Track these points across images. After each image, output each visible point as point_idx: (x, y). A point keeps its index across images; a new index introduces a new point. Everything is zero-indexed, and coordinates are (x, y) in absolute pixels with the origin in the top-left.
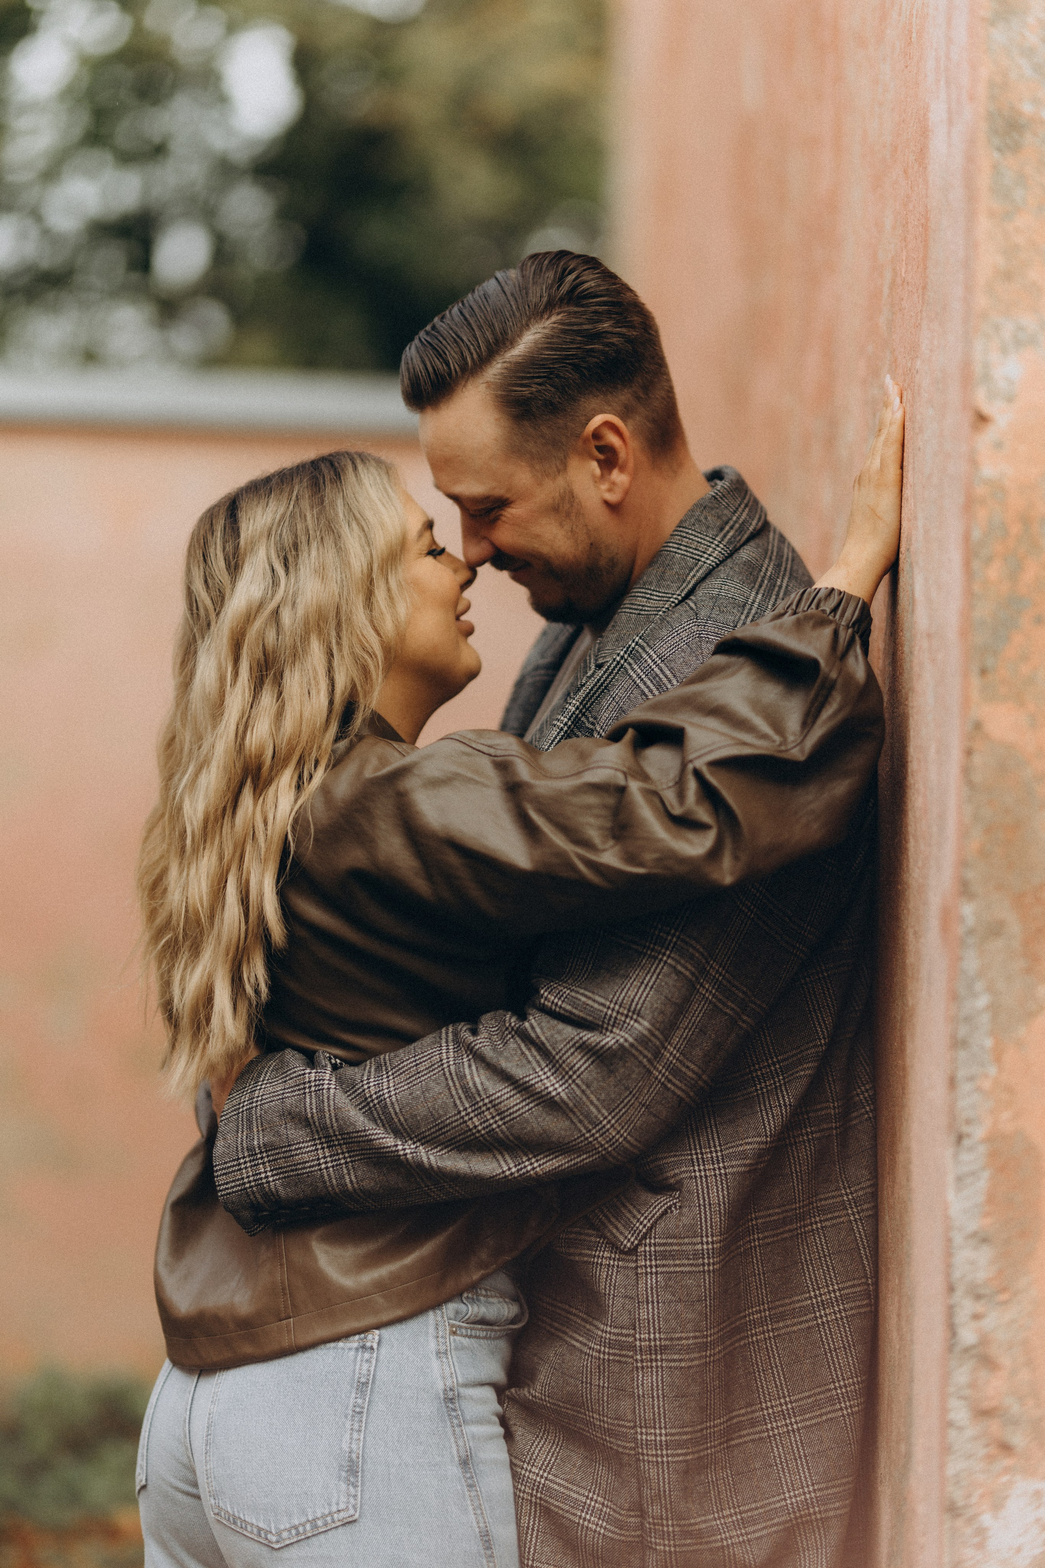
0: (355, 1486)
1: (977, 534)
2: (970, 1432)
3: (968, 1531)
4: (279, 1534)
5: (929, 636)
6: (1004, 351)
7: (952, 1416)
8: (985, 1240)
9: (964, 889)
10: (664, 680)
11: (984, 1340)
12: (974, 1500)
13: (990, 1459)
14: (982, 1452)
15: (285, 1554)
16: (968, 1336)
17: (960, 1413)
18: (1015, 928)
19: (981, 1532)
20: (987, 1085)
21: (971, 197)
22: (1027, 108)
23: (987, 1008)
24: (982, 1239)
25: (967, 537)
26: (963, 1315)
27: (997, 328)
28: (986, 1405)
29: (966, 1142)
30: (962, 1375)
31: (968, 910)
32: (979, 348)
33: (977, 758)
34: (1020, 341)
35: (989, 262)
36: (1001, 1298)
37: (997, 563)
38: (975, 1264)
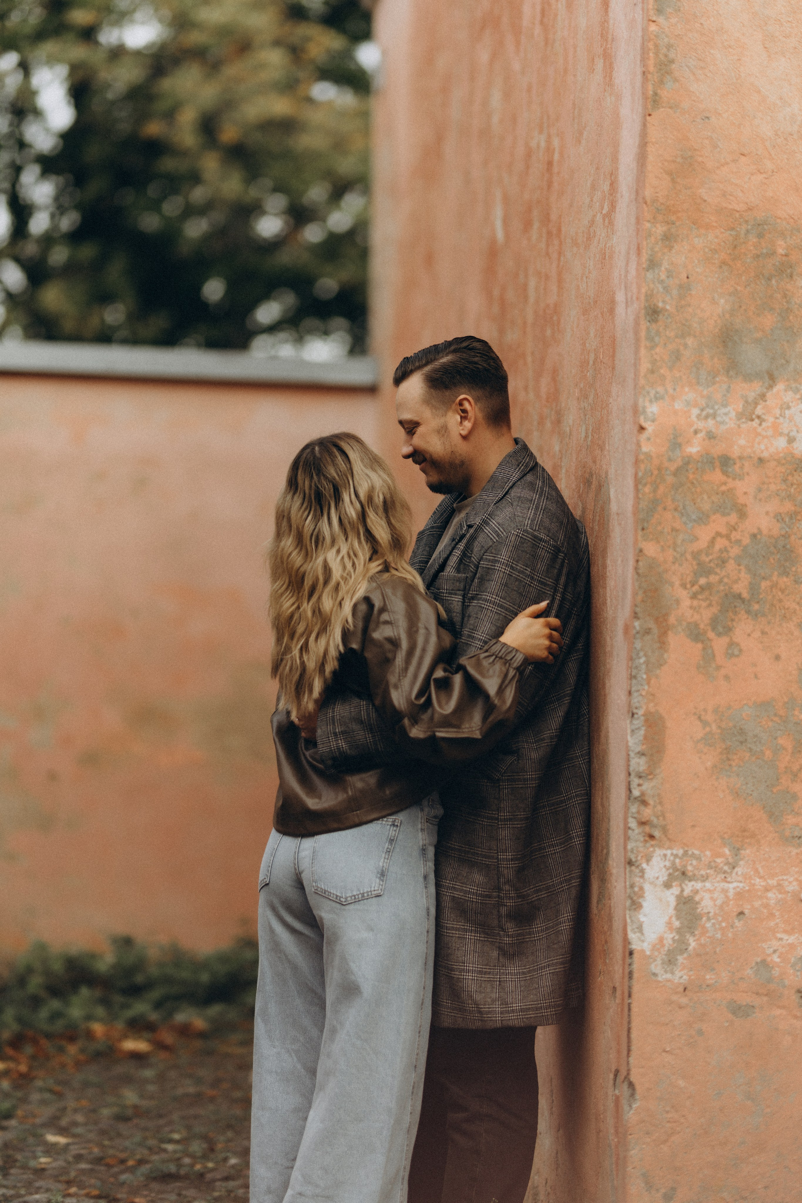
0: (383, 881)
1: (640, 474)
2: (637, 831)
3: (637, 871)
4: (346, 898)
5: (617, 514)
6: (651, 401)
7: (630, 825)
8: (643, 754)
9: (635, 616)
10: (500, 533)
11: (643, 794)
12: (639, 858)
13: (646, 841)
14: (642, 839)
15: (347, 907)
16: (636, 793)
17: (633, 824)
18: (655, 631)
19: (642, 871)
20: (644, 693)
21: (638, 340)
22: (660, 305)
23: (644, 662)
24: (642, 754)
25: (636, 474)
26: (634, 785)
27: (648, 393)
28: (643, 820)
29: (636, 716)
30: (634, 809)
31: (637, 624)
32: (641, 400)
33: (640, 563)
34: (658, 398)
35: (645, 366)
36: (650, 777)
37: (648, 486)
38: (639, 764)
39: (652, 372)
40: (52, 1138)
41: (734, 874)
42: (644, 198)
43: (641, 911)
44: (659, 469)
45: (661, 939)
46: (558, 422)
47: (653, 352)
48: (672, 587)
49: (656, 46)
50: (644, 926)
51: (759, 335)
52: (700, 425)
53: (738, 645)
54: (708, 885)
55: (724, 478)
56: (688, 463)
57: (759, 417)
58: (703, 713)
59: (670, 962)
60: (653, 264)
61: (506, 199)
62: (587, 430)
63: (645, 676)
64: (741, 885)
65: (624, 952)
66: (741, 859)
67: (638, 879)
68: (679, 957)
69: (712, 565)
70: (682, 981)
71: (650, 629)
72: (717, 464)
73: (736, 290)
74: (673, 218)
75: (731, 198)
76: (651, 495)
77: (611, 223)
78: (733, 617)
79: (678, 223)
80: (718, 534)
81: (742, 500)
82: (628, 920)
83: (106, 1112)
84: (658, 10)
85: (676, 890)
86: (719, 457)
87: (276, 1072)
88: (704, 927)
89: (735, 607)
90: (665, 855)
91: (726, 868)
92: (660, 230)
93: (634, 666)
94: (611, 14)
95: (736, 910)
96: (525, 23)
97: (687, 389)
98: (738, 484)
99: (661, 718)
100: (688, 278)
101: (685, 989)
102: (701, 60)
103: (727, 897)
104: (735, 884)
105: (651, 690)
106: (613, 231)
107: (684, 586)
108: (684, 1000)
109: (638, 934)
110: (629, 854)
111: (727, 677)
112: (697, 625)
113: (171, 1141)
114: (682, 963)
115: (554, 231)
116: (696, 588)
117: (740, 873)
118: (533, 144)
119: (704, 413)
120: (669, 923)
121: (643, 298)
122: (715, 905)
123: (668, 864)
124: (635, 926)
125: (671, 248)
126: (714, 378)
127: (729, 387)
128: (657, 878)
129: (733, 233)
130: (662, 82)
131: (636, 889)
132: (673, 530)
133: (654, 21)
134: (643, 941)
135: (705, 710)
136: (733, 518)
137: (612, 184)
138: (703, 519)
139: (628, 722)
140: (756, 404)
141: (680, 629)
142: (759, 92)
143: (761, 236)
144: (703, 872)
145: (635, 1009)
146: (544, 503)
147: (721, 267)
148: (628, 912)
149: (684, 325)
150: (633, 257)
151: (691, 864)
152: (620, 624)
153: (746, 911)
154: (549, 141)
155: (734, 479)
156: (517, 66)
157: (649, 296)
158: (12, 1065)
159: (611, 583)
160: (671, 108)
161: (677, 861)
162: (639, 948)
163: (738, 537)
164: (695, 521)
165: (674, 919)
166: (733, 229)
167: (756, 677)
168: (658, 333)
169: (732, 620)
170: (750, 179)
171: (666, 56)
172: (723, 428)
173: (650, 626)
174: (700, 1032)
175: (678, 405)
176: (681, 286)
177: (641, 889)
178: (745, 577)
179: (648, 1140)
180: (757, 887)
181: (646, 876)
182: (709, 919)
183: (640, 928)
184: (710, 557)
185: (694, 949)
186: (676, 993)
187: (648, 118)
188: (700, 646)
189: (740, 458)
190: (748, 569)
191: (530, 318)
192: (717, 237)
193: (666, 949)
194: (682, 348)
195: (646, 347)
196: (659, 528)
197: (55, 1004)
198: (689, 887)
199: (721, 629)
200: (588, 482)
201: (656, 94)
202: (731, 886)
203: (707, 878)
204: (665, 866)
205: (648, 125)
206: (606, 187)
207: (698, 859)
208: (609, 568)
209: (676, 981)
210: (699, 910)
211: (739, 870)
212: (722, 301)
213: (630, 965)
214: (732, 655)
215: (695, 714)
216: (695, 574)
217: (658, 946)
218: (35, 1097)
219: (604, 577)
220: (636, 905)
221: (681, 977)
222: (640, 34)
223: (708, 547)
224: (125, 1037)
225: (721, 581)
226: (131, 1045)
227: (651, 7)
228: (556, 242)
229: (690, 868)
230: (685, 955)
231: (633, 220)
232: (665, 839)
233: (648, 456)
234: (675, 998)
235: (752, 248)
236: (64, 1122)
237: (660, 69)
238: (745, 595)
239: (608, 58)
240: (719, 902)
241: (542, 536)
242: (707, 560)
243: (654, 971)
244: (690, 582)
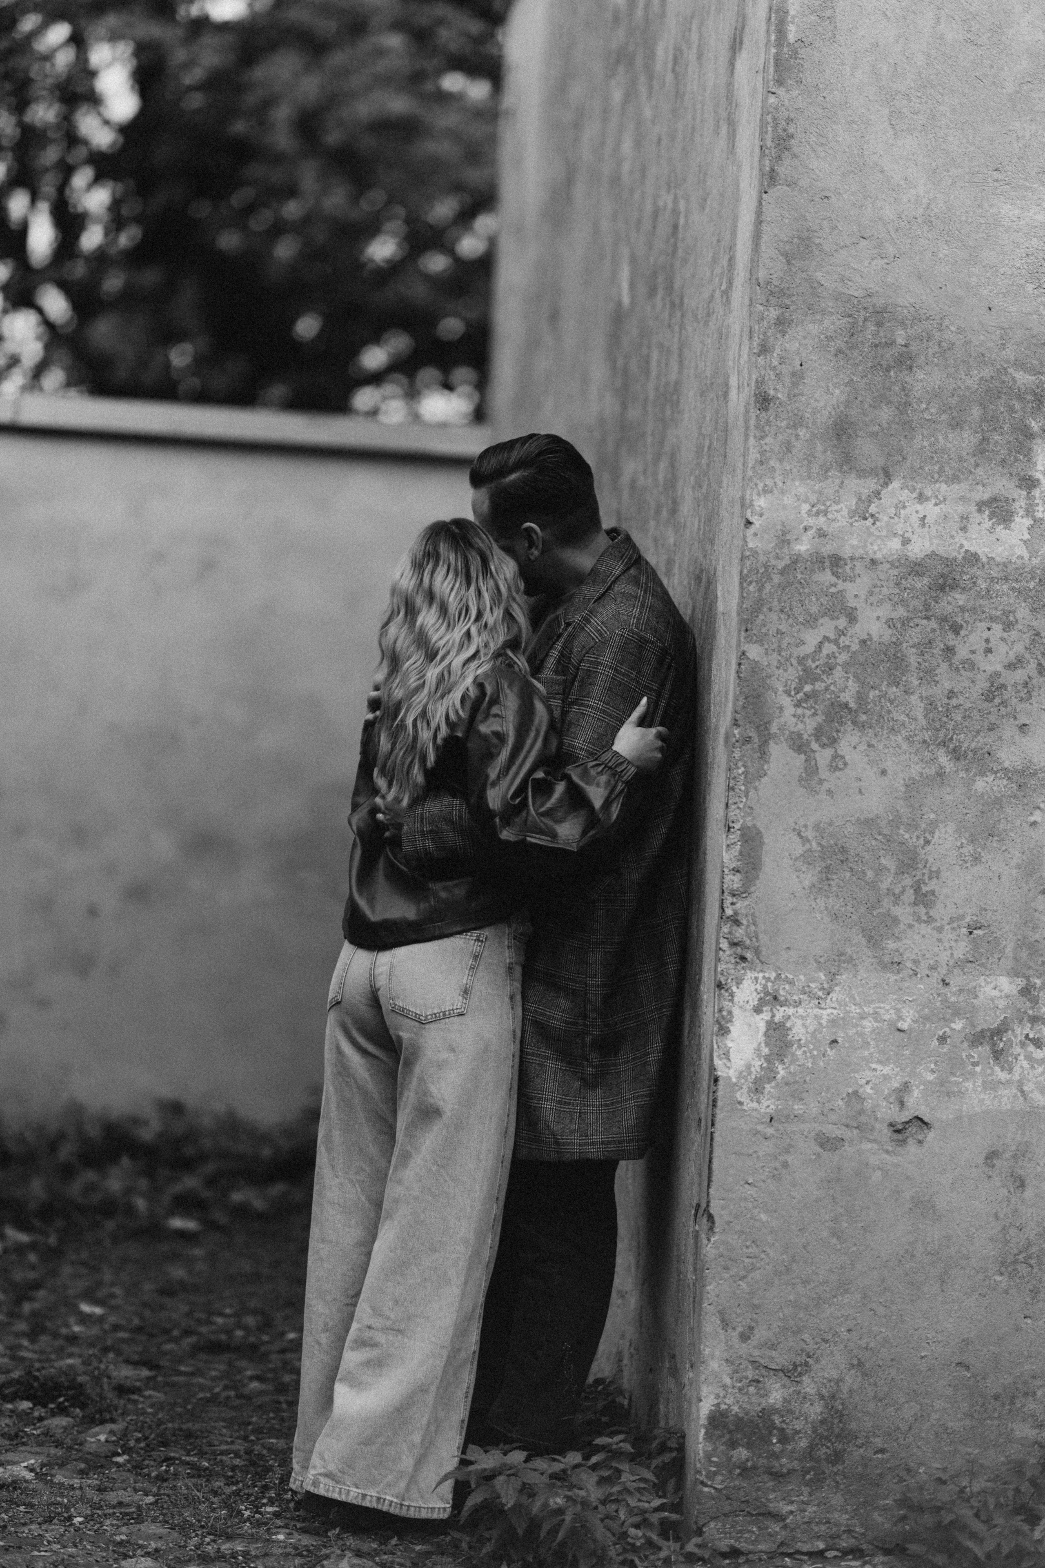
0: (466, 999)
1: (745, 572)
2: (728, 953)
3: (727, 994)
4: (426, 1016)
6: (759, 494)
7: (721, 946)
8: (738, 871)
9: (736, 723)
10: (602, 632)
11: (736, 913)
12: (729, 981)
13: (737, 963)
14: (733, 961)
15: (427, 1026)
16: (729, 912)
17: (724, 945)
18: (756, 740)
19: (732, 995)
20: (741, 806)
21: (747, 428)
22: (772, 392)
23: (743, 773)
24: (737, 871)
25: (742, 572)
26: (727, 903)
27: (756, 485)
28: (735, 941)
29: (732, 830)
30: (725, 929)
31: (737, 732)
32: (748, 492)
33: (742, 667)
34: (766, 491)
35: (754, 456)
36: (744, 895)
37: (754, 584)
38: (734, 881)
39: (761, 463)
40: (86, 1308)
41: (828, 1001)
42: (757, 279)
43: (729, 1036)
44: (766, 566)
45: (748, 1067)
46: (674, 511)
47: (762, 442)
48: (776, 693)
49: (775, 119)
50: (731, 1050)
51: (876, 428)
52: (811, 521)
53: (843, 757)
54: (801, 1011)
55: (834, 579)
56: (795, 562)
57: (872, 516)
58: (803, 829)
59: (757, 1089)
60: (764, 349)
61: (633, 260)
62: (700, 521)
63: (743, 788)
64: (835, 1012)
65: (709, 1080)
66: (837, 985)
67: (727, 1003)
68: (767, 1086)
69: (818, 671)
70: (768, 1110)
71: (750, 737)
72: (827, 563)
73: (852, 380)
74: (787, 302)
75: (850, 283)
76: (756, 595)
77: (728, 300)
78: (839, 728)
79: (792, 308)
80: (826, 638)
81: (852, 603)
82: (715, 1046)
83: (148, 1287)
84: (777, 81)
85: (766, 1016)
86: (829, 556)
87: (339, 1204)
88: (793, 1054)
89: (841, 717)
90: (756, 979)
91: (820, 993)
92: (773, 313)
93: (733, 776)
94: (736, 76)
95: (829, 1038)
96: (658, 67)
97: (797, 483)
98: (848, 585)
99: (759, 833)
100: (801, 365)
101: (771, 1119)
102: (821, 136)
103: (820, 1024)
104: (829, 1011)
105: (748, 803)
106: (729, 308)
107: (788, 693)
108: (770, 1131)
109: (725, 1061)
110: (719, 976)
111: (829, 792)
112: (800, 736)
113: (221, 1314)
114: (770, 1092)
115: (677, 301)
116: (800, 695)
117: (834, 999)
118: (661, 204)
119: (815, 509)
120: (758, 1050)
121: (753, 384)
122: (807, 1032)
123: (759, 987)
124: (721, 1052)
125: (784, 333)
126: (826, 472)
127: (842, 482)
128: (748, 1002)
129: (850, 320)
130: (779, 158)
131: (725, 1013)
132: (778, 632)
133: (774, 93)
134: (729, 1068)
135: (806, 826)
136: (842, 622)
137: (730, 259)
138: (811, 621)
139: (724, 836)
140: (870, 502)
141: (782, 739)
142: (882, 172)
143: (879, 324)
144: (796, 998)
145: (717, 1138)
146: (650, 600)
147: (836, 355)
148: (715, 1037)
149: (796, 415)
150: (746, 341)
151: (784, 988)
152: (722, 731)
153: (840, 1040)
154: (675, 201)
155: (844, 581)
156: (648, 113)
157: (760, 383)
158: (39, 1238)
159: (715, 688)
160: (788, 186)
161: (770, 984)
162: (725, 1075)
163: (847, 643)
164: (802, 624)
165: (763, 1045)
166: (850, 316)
167: (860, 792)
168: (768, 422)
169: (838, 731)
170: (870, 263)
171: (785, 130)
172: (836, 525)
173: (750, 734)
174: (785, 1165)
175: (788, 500)
176: (794, 374)
177: (730, 1013)
178: (853, 686)
179: (726, 1275)
180: (851, 1015)
181: (736, 999)
182: (800, 1047)
183: (727, 1055)
184: (817, 663)
185: (783, 1078)
186: (762, 1123)
187: (764, 195)
188: (803, 756)
189: (852, 558)
190: (856, 677)
191: (652, 395)
192: (833, 324)
193: (753, 1077)
194: (793, 439)
195: (755, 437)
196: (764, 630)
197: (90, 1176)
198: (780, 1013)
199: (825, 741)
200: (698, 579)
201: (772, 170)
202: (824, 1012)
203: (800, 1004)
204: (756, 990)
205: (764, 203)
206: (725, 262)
207: (791, 983)
208: (714, 672)
209: (763, 1110)
210: (789, 1037)
211: (834, 995)
212: (837, 391)
213: (714, 1092)
214: (837, 768)
215: (794, 830)
216: (800, 680)
217: (745, 1074)
218: (67, 1270)
219: (709, 681)
220: (724, 1031)
221: (768, 1107)
222: (760, 104)
223: (815, 651)
224: (171, 1213)
225: (827, 689)
226: (177, 1223)
227: (771, 77)
228: (678, 314)
229: (782, 992)
230: (773, 1084)
231: (747, 302)
232: (758, 961)
233: (755, 553)
234: (760, 1128)
235: (870, 337)
236: (101, 1293)
237: (779, 144)
238: (852, 705)
239: (732, 124)
240: (811, 1029)
241: (649, 636)
242: (813, 666)
243: (739, 1099)
244: (795, 688)
